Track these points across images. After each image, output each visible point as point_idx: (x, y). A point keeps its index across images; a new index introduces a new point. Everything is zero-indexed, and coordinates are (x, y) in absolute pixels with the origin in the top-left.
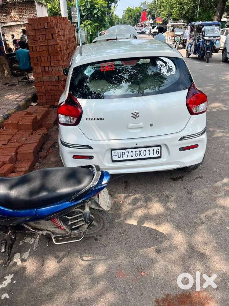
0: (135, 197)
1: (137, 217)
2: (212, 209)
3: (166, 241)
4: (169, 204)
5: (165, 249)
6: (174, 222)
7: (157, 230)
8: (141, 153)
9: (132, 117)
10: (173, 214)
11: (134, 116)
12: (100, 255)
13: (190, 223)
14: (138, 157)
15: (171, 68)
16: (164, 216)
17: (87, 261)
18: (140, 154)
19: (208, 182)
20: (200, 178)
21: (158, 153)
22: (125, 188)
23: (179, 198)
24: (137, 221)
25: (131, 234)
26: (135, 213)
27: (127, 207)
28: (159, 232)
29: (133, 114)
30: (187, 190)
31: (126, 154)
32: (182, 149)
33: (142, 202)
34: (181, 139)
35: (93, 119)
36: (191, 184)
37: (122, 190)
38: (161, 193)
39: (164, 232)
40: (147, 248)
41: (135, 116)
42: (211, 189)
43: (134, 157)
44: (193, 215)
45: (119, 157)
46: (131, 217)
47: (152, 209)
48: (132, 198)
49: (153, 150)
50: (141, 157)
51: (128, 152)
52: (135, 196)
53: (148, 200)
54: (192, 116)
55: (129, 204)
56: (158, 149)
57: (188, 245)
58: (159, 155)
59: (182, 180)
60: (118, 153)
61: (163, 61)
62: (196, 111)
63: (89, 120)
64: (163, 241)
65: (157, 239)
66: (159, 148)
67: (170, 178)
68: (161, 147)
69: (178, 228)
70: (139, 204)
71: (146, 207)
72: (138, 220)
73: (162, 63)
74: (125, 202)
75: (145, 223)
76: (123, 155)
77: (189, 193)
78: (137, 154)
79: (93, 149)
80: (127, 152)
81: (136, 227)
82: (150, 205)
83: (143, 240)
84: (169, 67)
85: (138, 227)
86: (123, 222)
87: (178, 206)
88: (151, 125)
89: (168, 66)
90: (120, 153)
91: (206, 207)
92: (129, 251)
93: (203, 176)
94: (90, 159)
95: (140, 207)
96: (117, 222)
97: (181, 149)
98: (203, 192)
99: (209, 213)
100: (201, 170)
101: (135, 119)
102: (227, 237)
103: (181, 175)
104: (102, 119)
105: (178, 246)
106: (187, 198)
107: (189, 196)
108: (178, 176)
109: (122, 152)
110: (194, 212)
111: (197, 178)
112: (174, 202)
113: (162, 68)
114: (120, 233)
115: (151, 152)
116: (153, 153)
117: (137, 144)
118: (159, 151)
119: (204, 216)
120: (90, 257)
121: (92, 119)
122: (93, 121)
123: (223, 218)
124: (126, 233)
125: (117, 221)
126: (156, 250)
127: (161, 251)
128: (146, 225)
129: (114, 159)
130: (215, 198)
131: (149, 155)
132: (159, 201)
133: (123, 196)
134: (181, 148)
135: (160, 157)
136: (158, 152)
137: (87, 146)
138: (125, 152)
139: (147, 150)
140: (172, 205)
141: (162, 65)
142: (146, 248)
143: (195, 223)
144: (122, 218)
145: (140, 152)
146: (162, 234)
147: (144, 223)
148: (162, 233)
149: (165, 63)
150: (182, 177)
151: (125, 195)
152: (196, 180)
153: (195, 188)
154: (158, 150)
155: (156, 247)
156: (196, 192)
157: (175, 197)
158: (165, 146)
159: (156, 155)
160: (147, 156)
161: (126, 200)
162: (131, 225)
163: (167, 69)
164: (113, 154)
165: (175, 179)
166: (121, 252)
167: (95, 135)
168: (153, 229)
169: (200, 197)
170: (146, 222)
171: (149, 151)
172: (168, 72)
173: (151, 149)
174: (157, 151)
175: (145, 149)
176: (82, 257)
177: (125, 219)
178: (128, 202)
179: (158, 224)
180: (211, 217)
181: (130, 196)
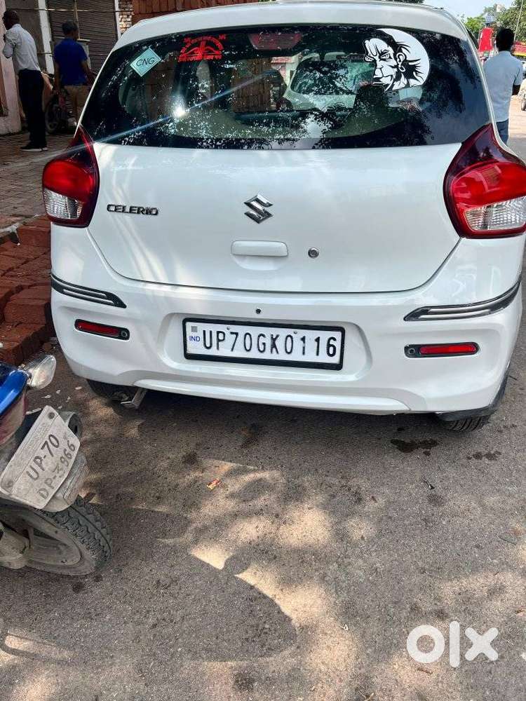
0: (261, 480)
1: (235, 541)
2: (491, 571)
3: (286, 653)
4: (352, 522)
5: (270, 681)
6: (344, 585)
7: (277, 601)
8: (277, 343)
9: (248, 214)
10: (352, 559)
11: (253, 212)
12: (59, 644)
13: (396, 603)
14: (267, 355)
15: (414, 66)
16: (318, 559)
17: (13, 652)
18: (274, 346)
19: (511, 475)
20: (490, 456)
21: (331, 352)
22: (246, 444)
23: (395, 510)
24: (227, 557)
25: (188, 595)
26: (235, 529)
27: (222, 502)
28: (280, 612)
29: (248, 204)
30: (432, 488)
31: (230, 339)
32: (416, 351)
33: (273, 497)
34: (414, 315)
35: (128, 209)
36: (451, 472)
37: (232, 450)
38: (343, 482)
39: (294, 617)
40: (216, 659)
41: (259, 213)
42: (511, 501)
43: (254, 354)
44: (416, 579)
45: (208, 345)
46: (215, 538)
47: (293, 527)
48: (248, 478)
49: (318, 340)
50: (274, 356)
51: (237, 334)
52: (259, 475)
53: (293, 495)
54: (464, 240)
55: (232, 496)
56: (334, 339)
57: (357, 689)
58: (335, 360)
59: (427, 454)
60: (204, 332)
61: (390, 41)
62: (485, 225)
63: (115, 210)
64: (279, 648)
65: (260, 632)
66: (338, 335)
67: (394, 442)
68: (342, 330)
69: (349, 613)
70: (260, 502)
71: (277, 516)
72: (231, 554)
73: (383, 46)
74: (224, 487)
75: (249, 570)
76: (219, 340)
77: (435, 500)
78: (264, 344)
79: (124, 306)
80: (232, 333)
81: (216, 577)
82: (293, 512)
83: (216, 628)
84: (405, 60)
85: (220, 576)
86: (186, 548)
87: (380, 534)
88: (313, 254)
89: (402, 58)
90: (211, 332)
91: (475, 558)
92: (154, 654)
93: (500, 453)
94: (121, 338)
95: (259, 513)
96: (168, 546)
97: (412, 351)
98: (483, 506)
99: (478, 583)
100: (501, 432)
101: (255, 223)
102: (509, 694)
103: (428, 437)
104: (154, 212)
105: (319, 679)
106: (420, 515)
107: (430, 509)
108: (420, 438)
109: (218, 333)
110: (427, 567)
111: (478, 456)
112: (370, 520)
113: (379, 63)
114: (158, 582)
115: (310, 345)
116: (316, 348)
117: (258, 311)
118: (338, 344)
119: (454, 593)
120: (27, 643)
121: (124, 207)
122: (128, 217)
123: (520, 614)
124: (174, 589)
125: (169, 541)
126: (239, 674)
127: (256, 684)
128: (248, 577)
129: (191, 350)
130: (516, 533)
131: (304, 353)
132: (324, 507)
133: (227, 466)
134: (412, 346)
135: (338, 367)
136: (331, 350)
137: (110, 296)
138: (227, 333)
139: (297, 338)
140: (360, 529)
141: (382, 54)
142: (209, 659)
143: (415, 609)
144: (189, 536)
145: (274, 340)
146: (287, 619)
147: (244, 568)
148: (286, 617)
149: (397, 47)
150: (434, 443)
151: (233, 465)
152: (474, 461)
153: (458, 487)
154: (332, 342)
155: (245, 664)
156: (459, 501)
157: (381, 501)
158: (356, 329)
159: (324, 358)
160: (296, 356)
161: (228, 481)
162: (203, 564)
163: (396, 67)
164: (189, 333)
165: (406, 448)
166: (126, 650)
167: (133, 263)
168: (265, 597)
169: (467, 522)
170: (254, 565)
171: (303, 339)
172: (398, 78)
173: (311, 335)
174: (329, 345)
175: (290, 331)
176: (7, 634)
177: (196, 542)
178: (231, 489)
179: (287, 582)
180: (479, 603)
181: (246, 471)
